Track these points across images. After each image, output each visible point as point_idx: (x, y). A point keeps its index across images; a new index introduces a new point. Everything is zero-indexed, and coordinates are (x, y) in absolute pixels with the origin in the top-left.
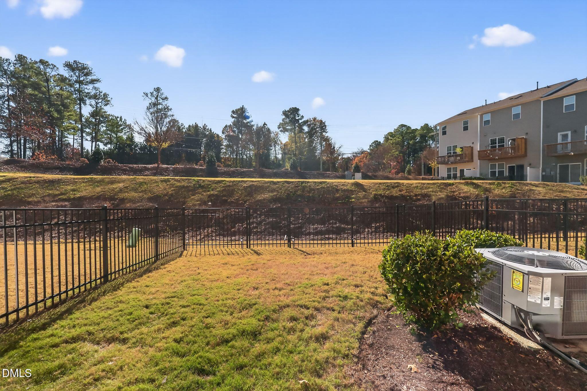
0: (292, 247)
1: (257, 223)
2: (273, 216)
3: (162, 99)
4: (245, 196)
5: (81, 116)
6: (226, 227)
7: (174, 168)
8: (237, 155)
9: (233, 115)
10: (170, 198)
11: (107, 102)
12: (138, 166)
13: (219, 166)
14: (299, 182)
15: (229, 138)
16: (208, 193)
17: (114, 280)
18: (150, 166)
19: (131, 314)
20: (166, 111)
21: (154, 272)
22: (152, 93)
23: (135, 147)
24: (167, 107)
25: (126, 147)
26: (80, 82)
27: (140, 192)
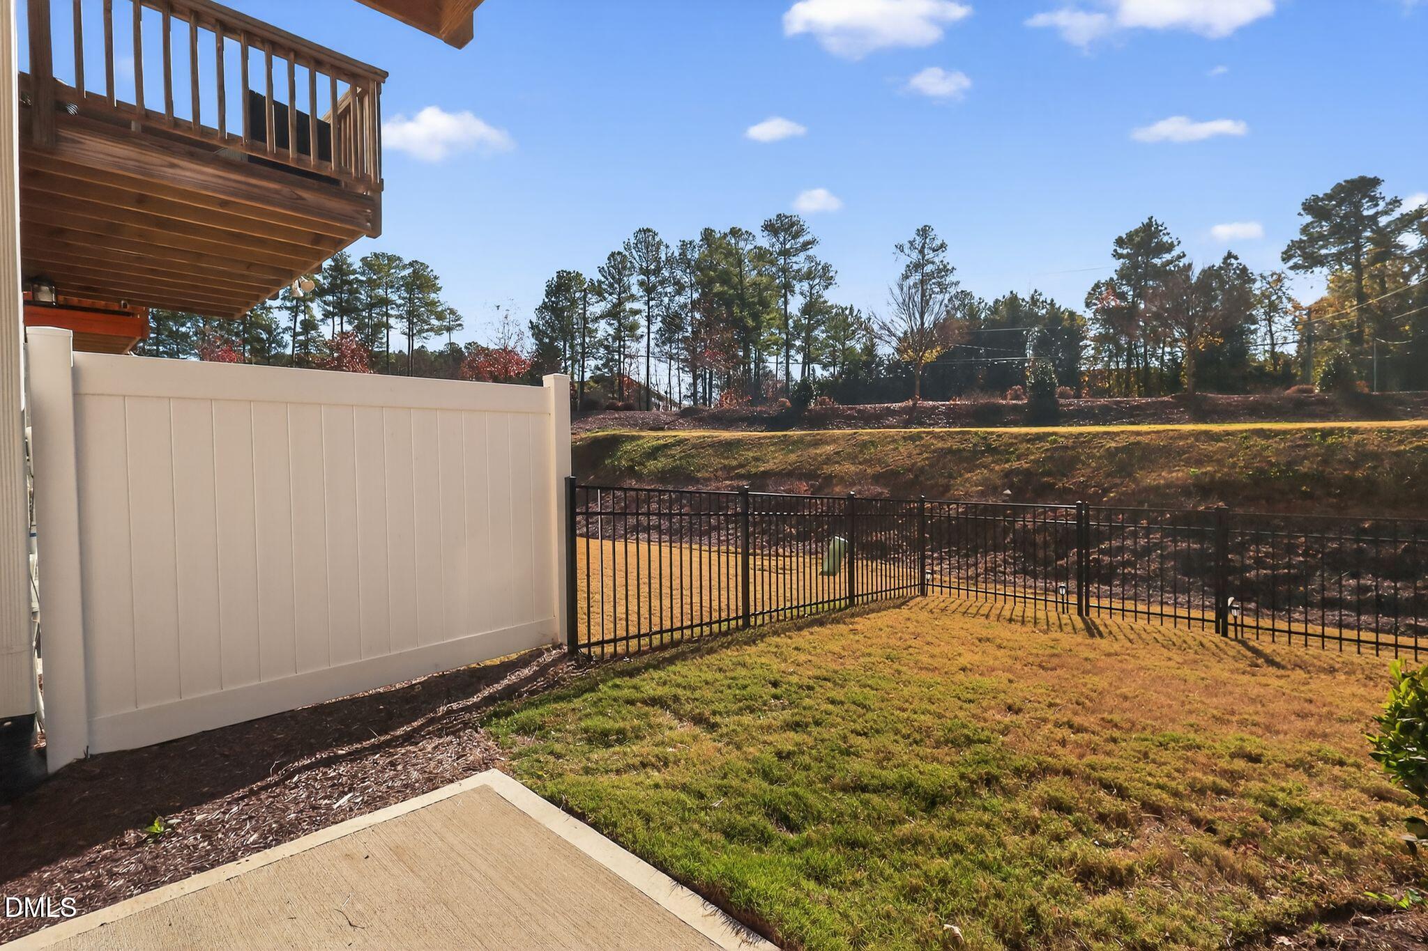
0: (1231, 634)
1: (1134, 552)
2: (1187, 536)
3: (934, 250)
4: (1108, 475)
5: (786, 317)
6: (1041, 554)
7: (948, 408)
8: (1129, 362)
9: (1120, 251)
10: (916, 476)
11: (828, 281)
12: (875, 408)
13: (1063, 395)
14: (1314, 430)
15: (1108, 316)
16: (1006, 466)
17: (760, 626)
18: (896, 406)
19: (745, 687)
20: (942, 277)
21: (829, 626)
22: (911, 243)
23: (878, 365)
24: (945, 266)
25: (861, 368)
26: (785, 253)
27: (860, 463)
